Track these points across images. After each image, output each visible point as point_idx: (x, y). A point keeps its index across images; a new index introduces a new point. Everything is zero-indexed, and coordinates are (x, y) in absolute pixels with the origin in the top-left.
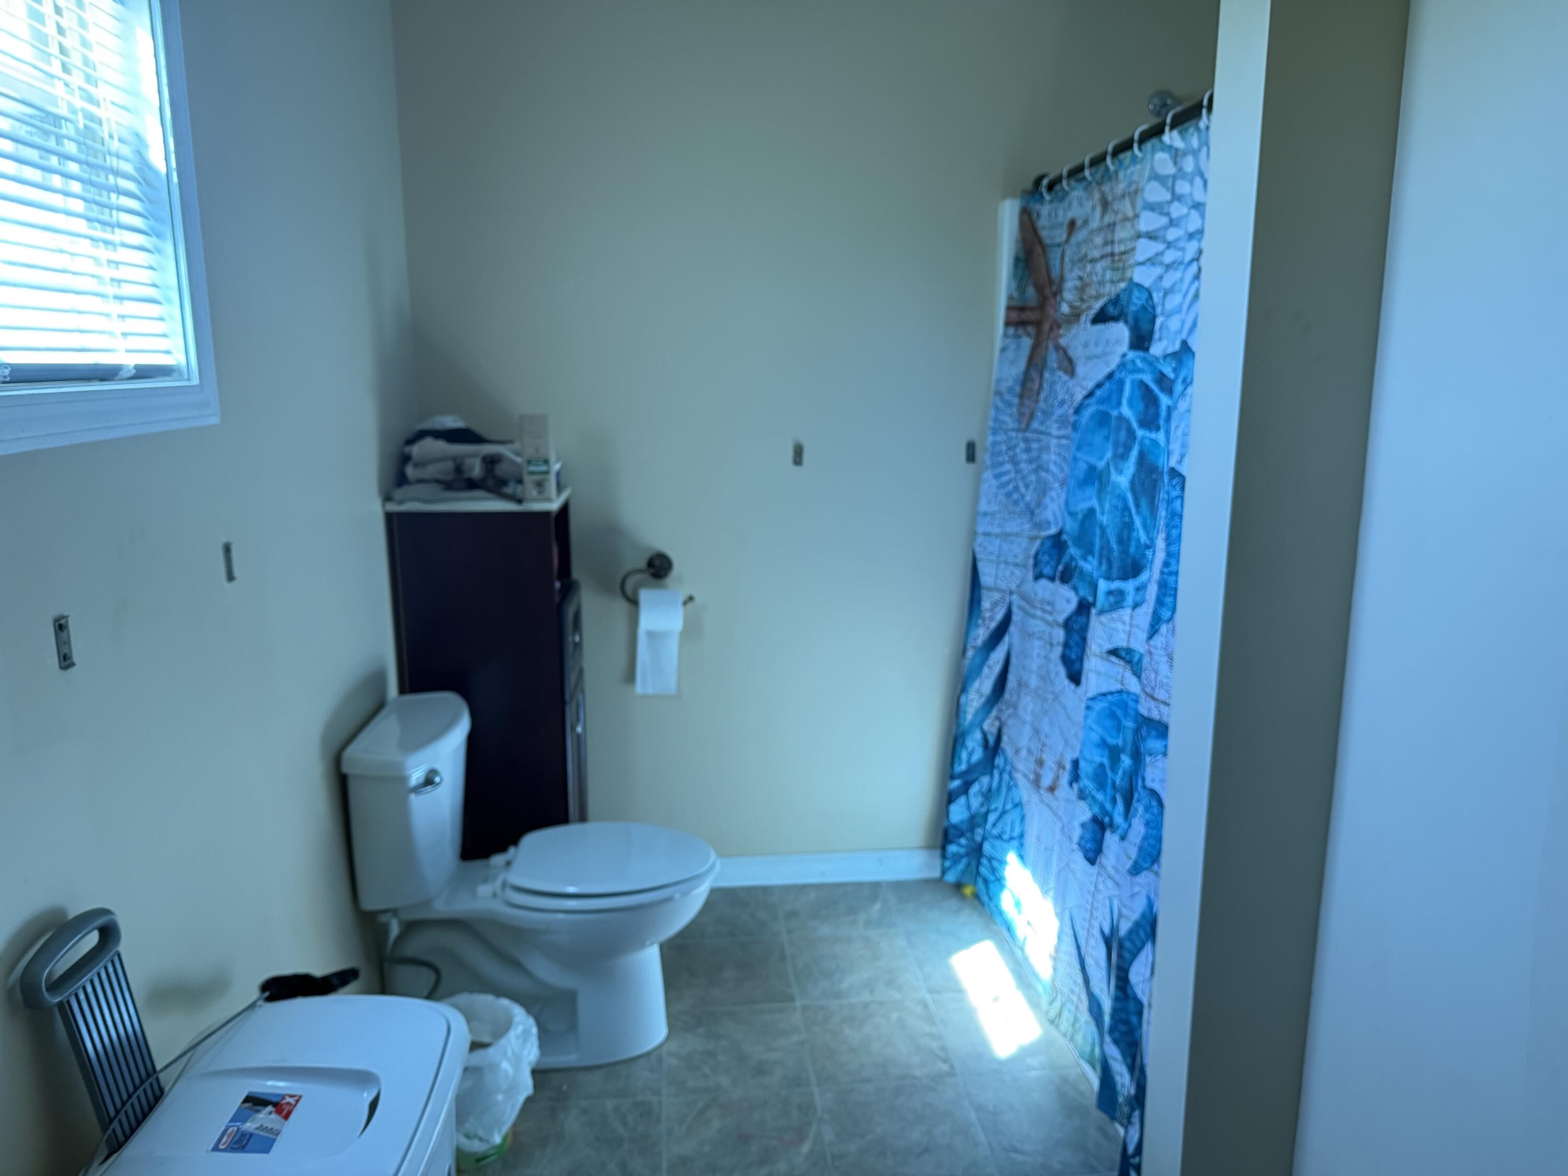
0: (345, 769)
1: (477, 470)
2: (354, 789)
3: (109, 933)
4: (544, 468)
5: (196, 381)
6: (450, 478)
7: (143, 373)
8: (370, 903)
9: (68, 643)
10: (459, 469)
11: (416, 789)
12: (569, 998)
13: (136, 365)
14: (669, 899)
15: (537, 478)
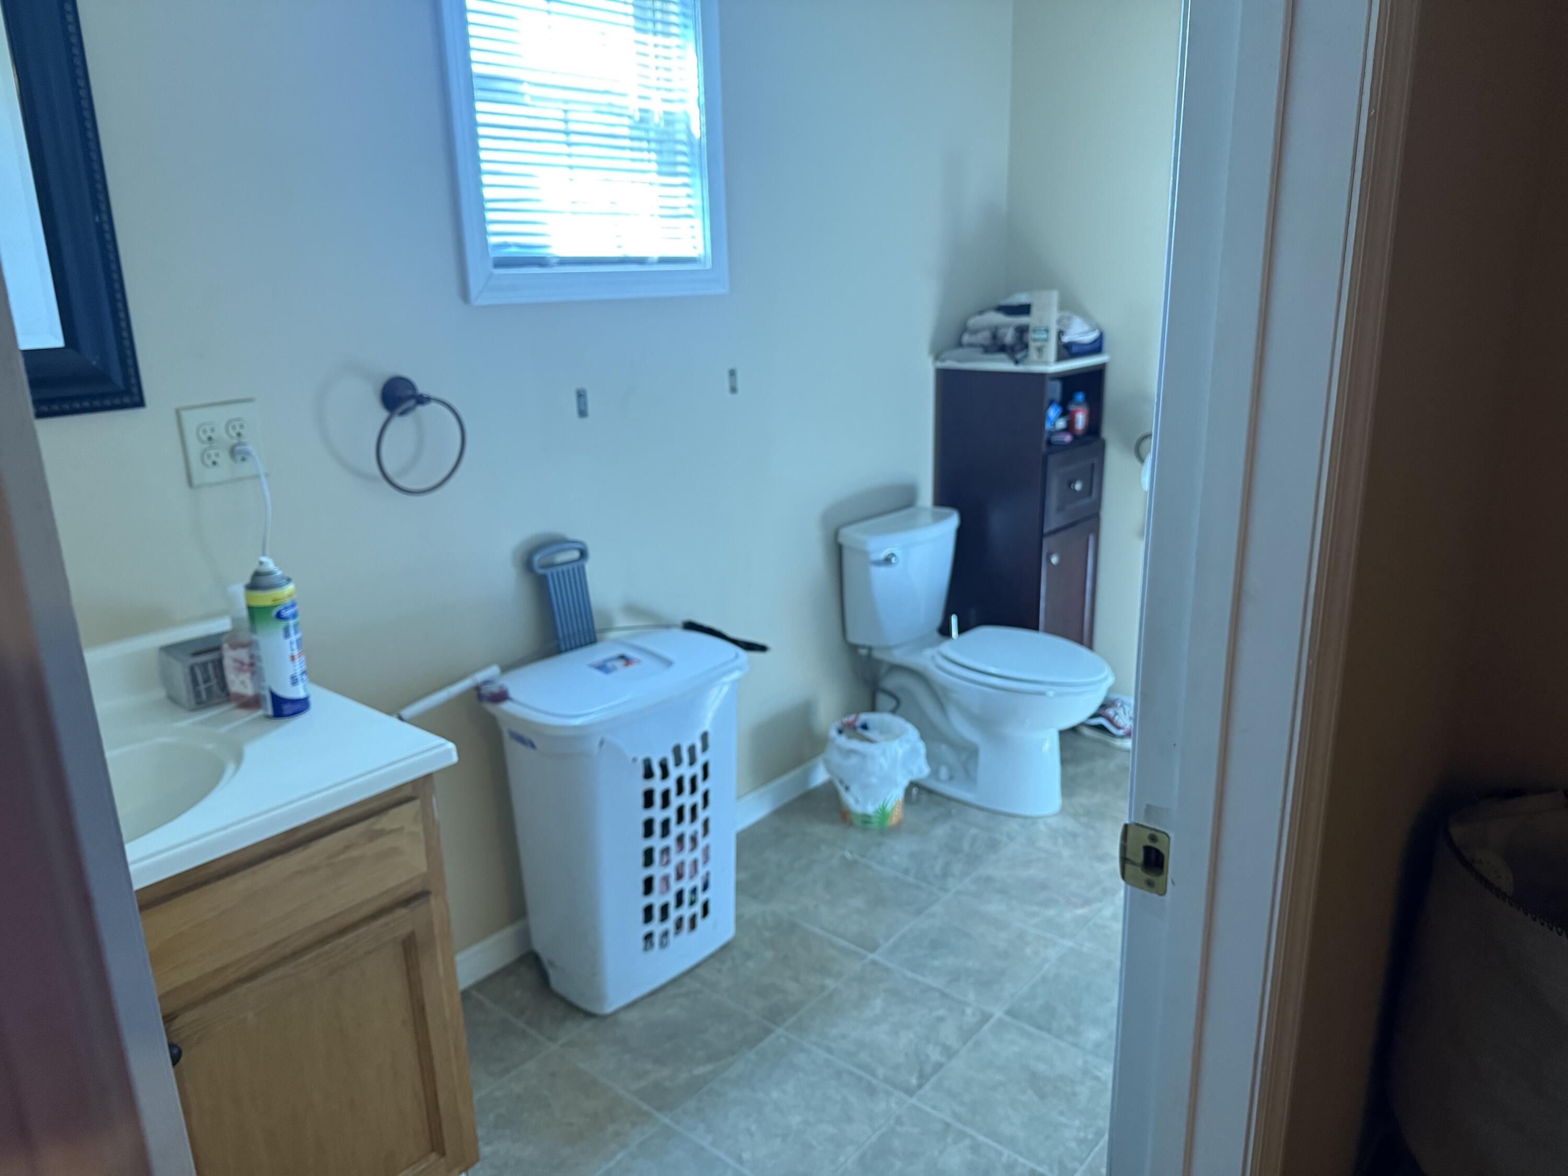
0: (842, 540)
1: (1009, 337)
2: (848, 558)
3: (583, 554)
4: (1044, 336)
5: (709, 265)
6: (986, 343)
7: (663, 261)
8: (854, 638)
9: (585, 404)
10: (994, 336)
11: (878, 563)
12: (972, 752)
13: (660, 257)
14: (1042, 694)
15: (1038, 344)
